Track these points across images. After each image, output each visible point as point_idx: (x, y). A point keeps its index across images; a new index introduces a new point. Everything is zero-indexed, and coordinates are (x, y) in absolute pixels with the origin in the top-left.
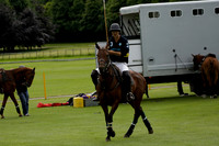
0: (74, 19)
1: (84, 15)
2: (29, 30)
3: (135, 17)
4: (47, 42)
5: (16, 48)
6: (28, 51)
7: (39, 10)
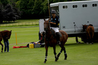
0: (29, 9)
1: (34, 7)
2: (9, 14)
3: (57, 8)
4: (17, 19)
5: (4, 22)
6: (9, 23)
7: (14, 5)
